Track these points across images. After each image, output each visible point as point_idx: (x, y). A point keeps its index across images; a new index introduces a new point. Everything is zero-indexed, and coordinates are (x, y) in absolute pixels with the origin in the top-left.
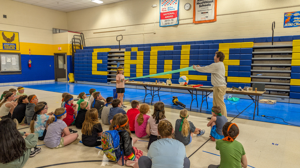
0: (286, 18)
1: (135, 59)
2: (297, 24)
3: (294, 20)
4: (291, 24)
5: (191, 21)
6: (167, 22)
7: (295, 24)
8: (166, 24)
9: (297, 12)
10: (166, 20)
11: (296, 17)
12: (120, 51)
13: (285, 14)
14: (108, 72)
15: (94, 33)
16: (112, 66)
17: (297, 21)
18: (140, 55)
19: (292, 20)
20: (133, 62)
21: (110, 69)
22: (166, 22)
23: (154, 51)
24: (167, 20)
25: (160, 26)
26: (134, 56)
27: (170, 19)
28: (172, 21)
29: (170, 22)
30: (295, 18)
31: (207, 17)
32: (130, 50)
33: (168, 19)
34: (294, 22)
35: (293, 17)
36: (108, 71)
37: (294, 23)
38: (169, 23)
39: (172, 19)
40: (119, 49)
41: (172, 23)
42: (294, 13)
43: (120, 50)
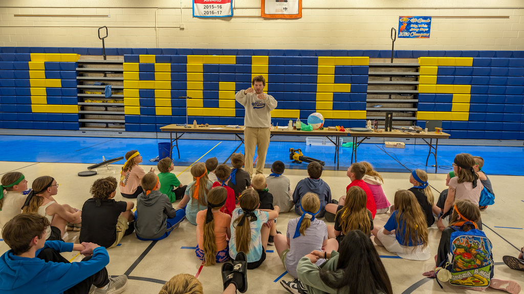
0: (400, 24)
1: (152, 78)
2: (415, 34)
3: (410, 28)
4: (406, 34)
5: (258, 12)
6: (209, 10)
7: (412, 34)
8: (207, 12)
9: (415, 17)
10: (206, 5)
11: (414, 23)
12: (105, 61)
13: (400, 17)
14: (80, 107)
15: (15, 16)
16: (89, 94)
17: (414, 29)
18: (164, 71)
19: (408, 29)
20: (147, 85)
21: (82, 99)
22: (206, 10)
23: (195, 64)
24: (209, 5)
25: (194, 16)
26: (147, 72)
27: (215, 5)
28: (219, 10)
29: (216, 10)
30: (412, 26)
31: (286, 9)
32: (137, 60)
33: (211, 5)
34: (411, 30)
35: (409, 23)
36: (79, 103)
37: (410, 32)
38: (213, 12)
39: (219, 5)
40: (102, 57)
41: (220, 12)
42: (411, 18)
43: (105, 59)
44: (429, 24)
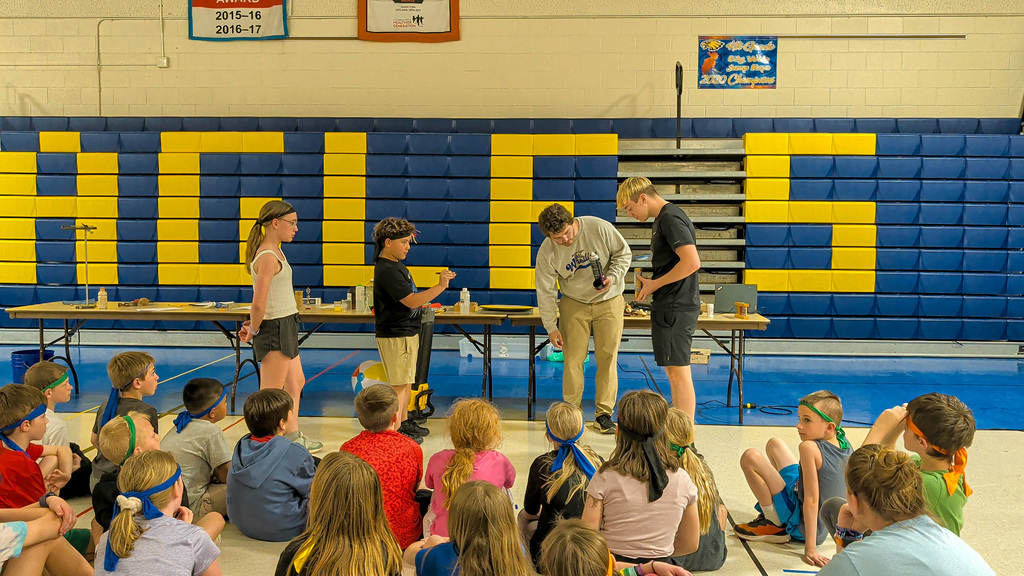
0: (703, 54)
1: (71, 191)
2: (739, 79)
3: (727, 65)
4: (719, 79)
5: (350, 27)
6: (230, 22)
7: (733, 80)
8: (225, 29)
9: (736, 39)
10: (222, 10)
11: (735, 53)
13: (702, 39)
17: (737, 68)
18: (99, 171)
19: (722, 67)
20: (55, 206)
22: (222, 23)
23: (179, 155)
24: (229, 10)
25: (192, 37)
26: (57, 176)
27: (245, 11)
28: (255, 22)
29: (245, 23)
30: (731, 59)
31: (419, 19)
32: (34, 146)
33: (235, 10)
34: (728, 70)
35: (724, 53)
37: (728, 74)
38: (238, 29)
39: (255, 10)
41: (256, 29)
42: (727, 40)
44: (772, 55)
